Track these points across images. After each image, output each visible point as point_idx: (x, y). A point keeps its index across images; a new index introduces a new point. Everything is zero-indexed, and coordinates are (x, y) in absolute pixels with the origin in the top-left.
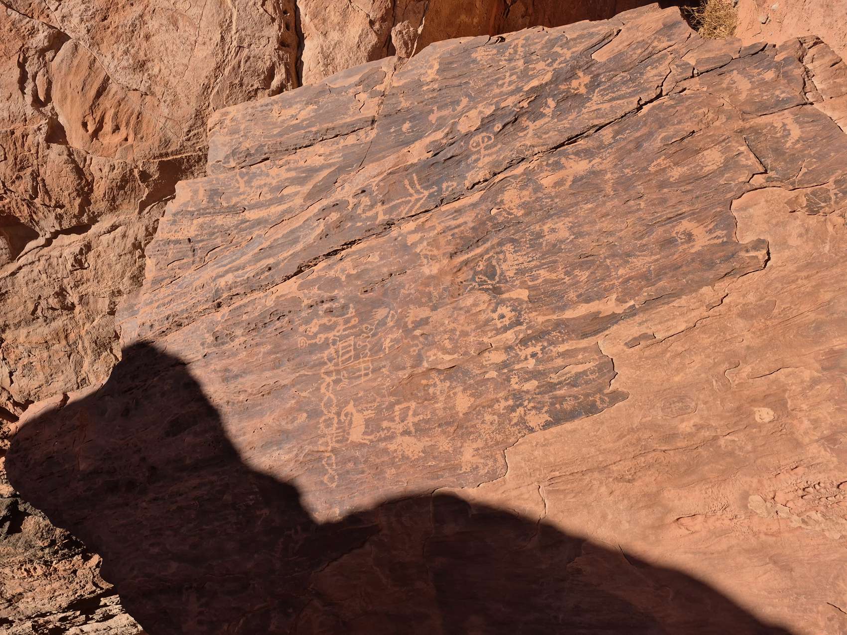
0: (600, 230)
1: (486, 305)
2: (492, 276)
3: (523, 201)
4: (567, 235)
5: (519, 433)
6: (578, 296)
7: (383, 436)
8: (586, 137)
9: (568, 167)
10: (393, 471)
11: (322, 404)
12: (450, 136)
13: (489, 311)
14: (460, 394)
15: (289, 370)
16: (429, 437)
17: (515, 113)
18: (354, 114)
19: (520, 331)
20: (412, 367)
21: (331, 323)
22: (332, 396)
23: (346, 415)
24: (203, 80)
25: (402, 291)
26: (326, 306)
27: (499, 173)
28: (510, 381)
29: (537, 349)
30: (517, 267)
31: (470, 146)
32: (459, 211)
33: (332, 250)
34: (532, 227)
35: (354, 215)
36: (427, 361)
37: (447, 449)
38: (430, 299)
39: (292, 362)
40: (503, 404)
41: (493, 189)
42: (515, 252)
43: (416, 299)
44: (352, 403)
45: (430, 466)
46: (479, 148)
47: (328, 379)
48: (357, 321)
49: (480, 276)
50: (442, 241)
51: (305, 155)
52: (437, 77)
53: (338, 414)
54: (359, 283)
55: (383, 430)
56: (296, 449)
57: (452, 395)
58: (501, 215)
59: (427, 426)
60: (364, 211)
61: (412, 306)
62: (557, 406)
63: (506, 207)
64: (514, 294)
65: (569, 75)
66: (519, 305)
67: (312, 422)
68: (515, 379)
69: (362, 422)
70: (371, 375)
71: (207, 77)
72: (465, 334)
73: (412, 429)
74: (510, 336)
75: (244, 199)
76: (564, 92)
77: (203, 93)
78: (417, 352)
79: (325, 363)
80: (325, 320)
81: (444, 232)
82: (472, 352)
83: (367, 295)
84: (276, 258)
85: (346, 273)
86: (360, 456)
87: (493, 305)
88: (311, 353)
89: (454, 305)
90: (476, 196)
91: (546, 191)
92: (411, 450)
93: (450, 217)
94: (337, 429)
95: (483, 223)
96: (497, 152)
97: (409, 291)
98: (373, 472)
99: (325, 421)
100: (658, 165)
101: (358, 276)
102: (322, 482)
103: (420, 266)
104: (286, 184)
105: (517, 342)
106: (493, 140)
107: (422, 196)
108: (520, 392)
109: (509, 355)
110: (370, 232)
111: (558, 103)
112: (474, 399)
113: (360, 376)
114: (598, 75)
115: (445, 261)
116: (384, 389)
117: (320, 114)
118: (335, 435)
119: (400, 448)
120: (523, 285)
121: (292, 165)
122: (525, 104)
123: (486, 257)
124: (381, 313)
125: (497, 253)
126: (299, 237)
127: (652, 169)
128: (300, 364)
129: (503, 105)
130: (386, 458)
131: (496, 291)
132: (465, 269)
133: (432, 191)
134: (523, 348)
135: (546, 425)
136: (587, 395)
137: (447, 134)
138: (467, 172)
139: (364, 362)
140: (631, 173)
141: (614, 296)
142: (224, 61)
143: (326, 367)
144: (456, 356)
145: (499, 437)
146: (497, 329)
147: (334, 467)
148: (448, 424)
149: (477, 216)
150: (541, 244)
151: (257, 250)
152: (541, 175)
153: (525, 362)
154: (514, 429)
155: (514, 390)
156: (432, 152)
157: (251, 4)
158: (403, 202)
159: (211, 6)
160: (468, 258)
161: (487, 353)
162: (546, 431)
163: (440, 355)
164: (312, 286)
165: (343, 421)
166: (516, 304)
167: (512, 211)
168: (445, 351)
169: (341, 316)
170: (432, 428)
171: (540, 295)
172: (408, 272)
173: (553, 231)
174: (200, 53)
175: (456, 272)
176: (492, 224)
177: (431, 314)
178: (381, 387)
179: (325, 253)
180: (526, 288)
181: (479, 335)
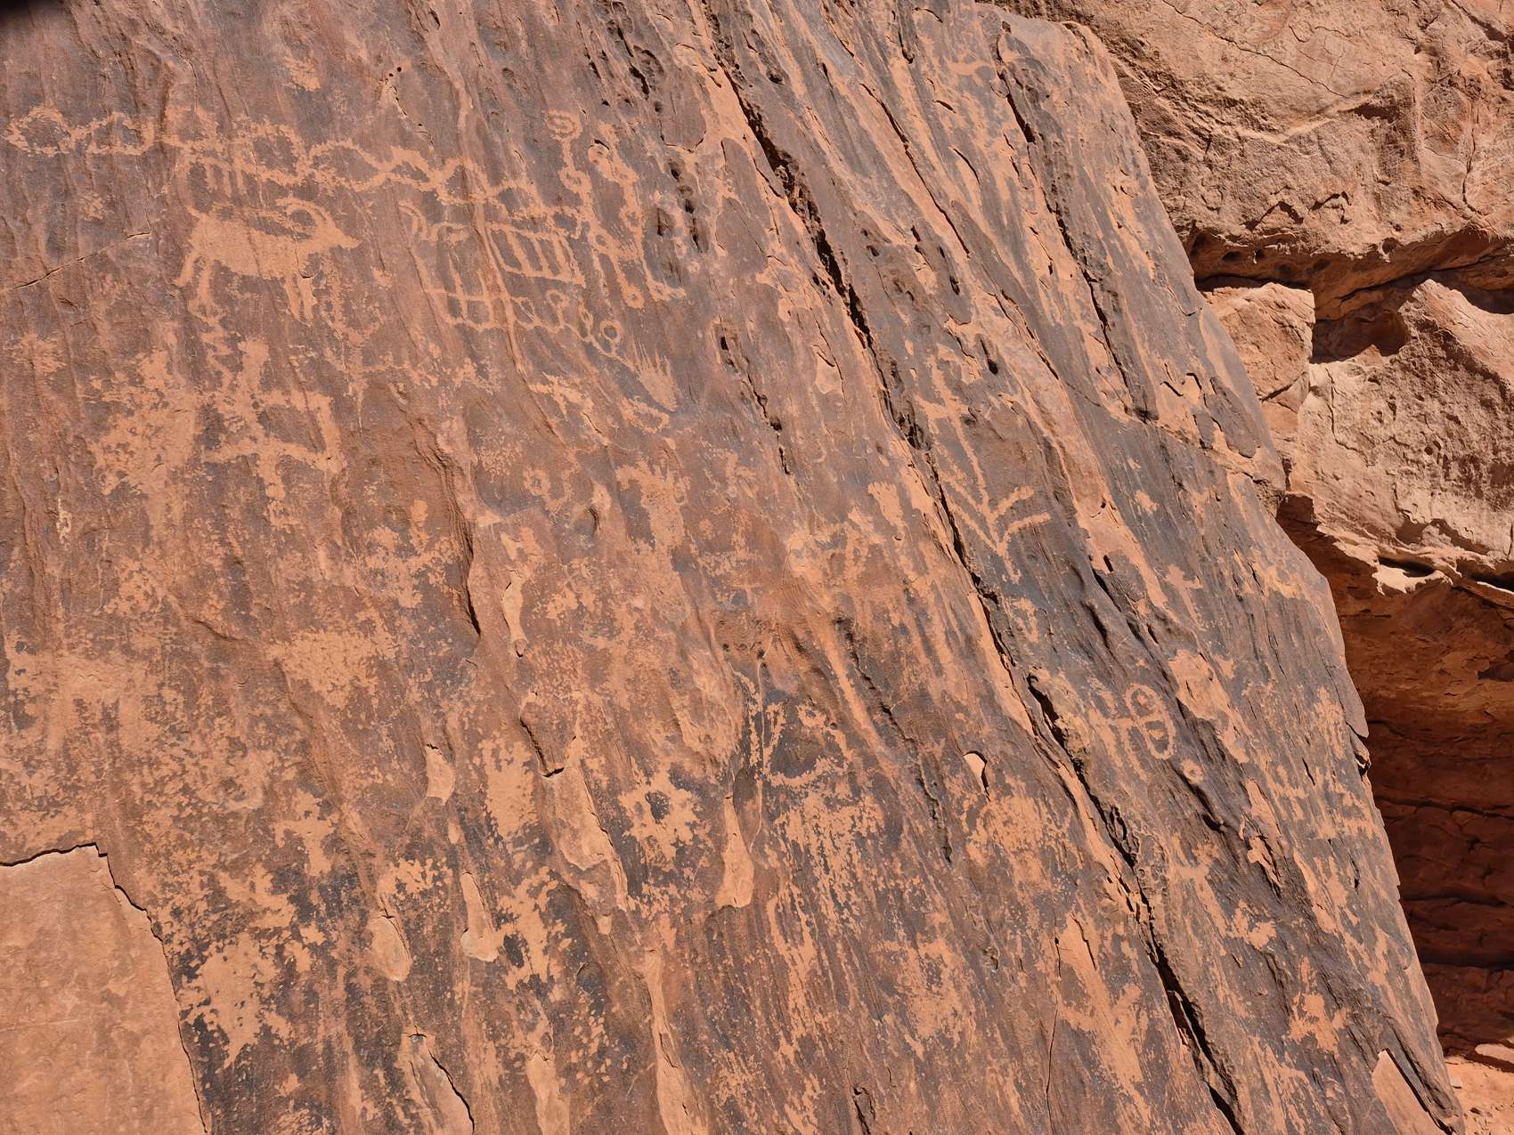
1: (698, 747)
2: (784, 763)
3: (1012, 860)
4: (925, 1030)
5: (176, 913)
7: (206, 338)
8: (1196, 1060)
9: (1117, 1010)
10: (47, 365)
11: (349, 144)
12: (1158, 628)
13: (675, 758)
14: (367, 648)
15: (474, 62)
16: (187, 518)
17: (1232, 821)
18: (1155, 368)
19: (606, 886)
20: (478, 471)
21: (628, 224)
22: (377, 180)
23: (300, 217)
24: (1151, 43)
25: (733, 458)
26: (678, 214)
27: (1081, 778)
28: (409, 856)
29: (539, 963)
30: (813, 851)
31: (1137, 686)
32: (969, 650)
33: (838, 259)
34: (938, 898)
35: (932, 335)
36: (498, 528)
37: (126, 589)
38: (709, 547)
39: (499, 78)
40: (313, 831)
41: (1040, 762)
42: (860, 840)
43: (709, 500)
44: (348, 243)
45: (53, 515)
46: (1133, 712)
47: (438, 179)
48: (631, 304)
49: (781, 720)
50: (886, 595)
51: (1049, 232)
52: (1267, 593)
53: (307, 191)
54: (751, 326)
56: (182, 29)
57: (361, 616)
58: (967, 787)
59: (235, 513)
60: (943, 364)
61: (684, 484)
62: (292, 1084)
63: (992, 806)
64: (735, 851)
65: (1336, 985)
66: (701, 875)
67: (282, 99)
68: (413, 874)
69: (270, 268)
70: (450, 320)
71: (1157, 53)
72: (597, 669)
73: (226, 453)
74: (592, 845)
75: (931, 66)
76: (1294, 970)
77: (1125, 41)
78: (534, 492)
79: (496, 178)
80: (633, 205)
81: (911, 601)
82: (531, 697)
83: (714, 345)
84: (807, 102)
85: (780, 288)
86: (127, 244)
87: (697, 774)
88: (532, 143)
89: (694, 630)
90: (1016, 707)
91: (1046, 942)
92: (136, 442)
93: (954, 623)
94: (249, 179)
95: (940, 731)
96: (1129, 770)
97: (732, 481)
98: (55, 287)
99: (285, 144)
101: (769, 324)
102: (38, 99)
103: (812, 519)
104: (979, 171)
105: (567, 877)
106: (1158, 756)
107: (995, 536)
108: (363, 905)
109: (518, 842)
110: (892, 374)
111: (1265, 955)
112: (341, 705)
113: (449, 286)
114: (1340, 1076)
115: (826, 602)
116: (398, 361)
117: (1139, 283)
118: (225, 167)
119: (148, 399)
120: (766, 882)
121: (1022, 195)
122: (1257, 854)
123: (839, 737)
124: (659, 382)
125: (852, 776)
126: (865, 174)
128: (493, 102)
129: (1251, 786)
130: (107, 338)
131: (743, 784)
132: (804, 666)
133: (1008, 565)
134: (543, 900)
135: (206, 1038)
137: (1164, 620)
138: (1068, 675)
139: (499, 305)
142: (1185, 99)
143: (483, 177)
144: (517, 633)
145: (161, 819)
146: (614, 791)
147: (93, 149)
148: (240, 598)
149: (960, 707)
150: (890, 935)
151: (823, 57)
152: (1090, 920)
153: (486, 916)
154: (195, 887)
155: (372, 878)
156: (1107, 571)
157: (1289, 177)
158: (975, 479)
159: (1296, 87)
160: (835, 677)
161: (527, 756)
162: (175, 1041)
163: (522, 575)
164: (736, 183)
165: (280, 202)
166: (703, 862)
167: (980, 827)
168: (536, 594)
169: (649, 258)
170: (225, 530)
171: (733, 950)
172: (791, 481)
173: (933, 974)
174: (1207, 47)
175: (795, 638)
176: (938, 756)
177: (664, 549)
178: (405, 353)
179: (828, 238)
180: (755, 896)
181: (594, 722)
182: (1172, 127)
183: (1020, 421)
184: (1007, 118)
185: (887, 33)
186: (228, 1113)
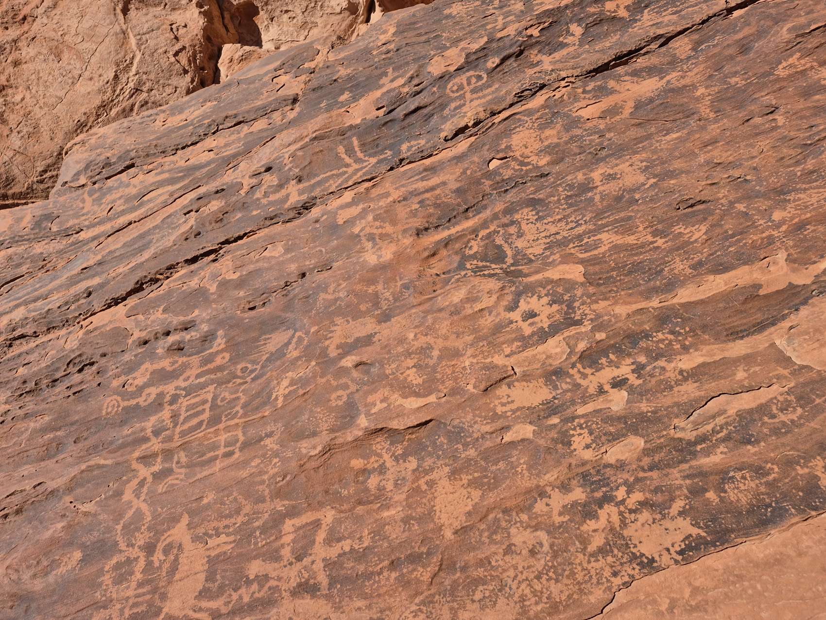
0: (708, 163)
1: (494, 297)
2: (500, 257)
3: (546, 143)
4: (642, 178)
5: (615, 574)
6: (693, 267)
7: (246, 599)
8: (644, 54)
9: (622, 90)
11: (119, 527)
12: (416, 81)
13: (501, 309)
14: (445, 482)
15: (70, 459)
16: (365, 597)
17: (518, 43)
18: (269, 96)
19: (578, 337)
20: (332, 430)
21: (176, 365)
22: (144, 507)
23: (166, 551)
24: (79, 116)
25: (322, 296)
26: (171, 339)
27: (500, 112)
28: (569, 444)
29: (625, 370)
30: (548, 240)
31: (448, 91)
33: (202, 252)
34: (569, 178)
35: (249, 201)
36: (368, 414)
38: (376, 304)
39: (80, 445)
40: (558, 500)
41: (492, 132)
42: (540, 219)
43: (348, 306)
44: (185, 520)
46: (462, 92)
47: (144, 472)
48: (227, 358)
49: (475, 262)
50: (402, 212)
51: (189, 153)
52: (394, 38)
53: (149, 549)
54: (242, 294)
55: (249, 582)
57: (424, 487)
58: (508, 167)
59: (361, 568)
60: (266, 195)
61: (339, 320)
62: (711, 495)
63: (517, 154)
64: (553, 274)
66: (567, 290)
68: (580, 440)
69: (201, 565)
70: (236, 456)
71: (85, 114)
72: (451, 354)
73: (323, 579)
74: (554, 347)
76: (594, 14)
77: (76, 130)
78: (345, 399)
79: (146, 440)
80: (165, 364)
81: (405, 199)
83: (253, 313)
85: (219, 278)
87: (510, 298)
88: (123, 423)
89: (426, 306)
90: (463, 145)
91: (589, 125)
93: (417, 177)
94: (140, 585)
95: (477, 182)
97: (337, 295)
99: (118, 566)
100: (790, 66)
101: (241, 283)
103: (359, 252)
104: (151, 189)
105: (574, 359)
106: (485, 79)
107: (365, 164)
108: (601, 467)
109: (555, 388)
110: (272, 219)
111: (587, 28)
112: (480, 493)
113: (216, 458)
115: (407, 241)
116: (262, 482)
117: (220, 108)
118: (131, 602)
120: (567, 259)
121: (166, 168)
122: (535, 32)
123: (483, 233)
124: (276, 340)
125: (505, 226)
126: (150, 242)
127: (781, 71)
128: (95, 447)
129: (499, 35)
131: (512, 275)
132: (444, 252)
133: (382, 157)
134: (588, 371)
135: (689, 548)
136: (789, 463)
138: (443, 124)
139: (227, 429)
140: (744, 82)
141: (782, 256)
143: (144, 447)
144: (432, 399)
145: (557, 590)
146: (522, 338)
148: (415, 559)
149: (464, 172)
150: (592, 199)
151: (77, 271)
152: (576, 105)
153: (601, 399)
154: (598, 565)
155: (584, 464)
156: (385, 109)
157: (160, 51)
158: (333, 175)
159: (109, 44)
160: (449, 236)
161: (504, 387)
162: (693, 566)
163: (397, 399)
164: (153, 308)
165: (157, 564)
166: (560, 290)
167: (529, 160)
168: (407, 390)
169: (198, 353)
170: (372, 573)
171: (608, 272)
172: (335, 265)
173: (610, 177)
174: (83, 87)
175: (428, 257)
176: (491, 183)
177: (378, 327)
178: (258, 479)
179: (189, 257)
180: (577, 263)
181: (483, 352)
182: (128, 109)
183: (300, 153)
184: (119, 179)
185: (64, 242)
186: (732, 531)
